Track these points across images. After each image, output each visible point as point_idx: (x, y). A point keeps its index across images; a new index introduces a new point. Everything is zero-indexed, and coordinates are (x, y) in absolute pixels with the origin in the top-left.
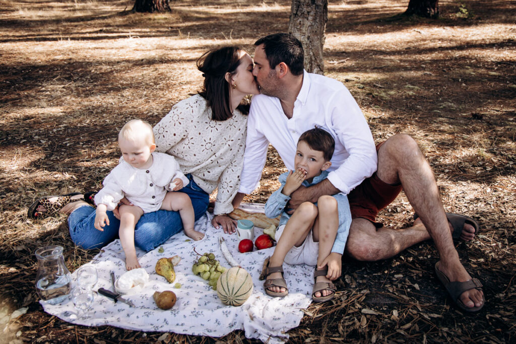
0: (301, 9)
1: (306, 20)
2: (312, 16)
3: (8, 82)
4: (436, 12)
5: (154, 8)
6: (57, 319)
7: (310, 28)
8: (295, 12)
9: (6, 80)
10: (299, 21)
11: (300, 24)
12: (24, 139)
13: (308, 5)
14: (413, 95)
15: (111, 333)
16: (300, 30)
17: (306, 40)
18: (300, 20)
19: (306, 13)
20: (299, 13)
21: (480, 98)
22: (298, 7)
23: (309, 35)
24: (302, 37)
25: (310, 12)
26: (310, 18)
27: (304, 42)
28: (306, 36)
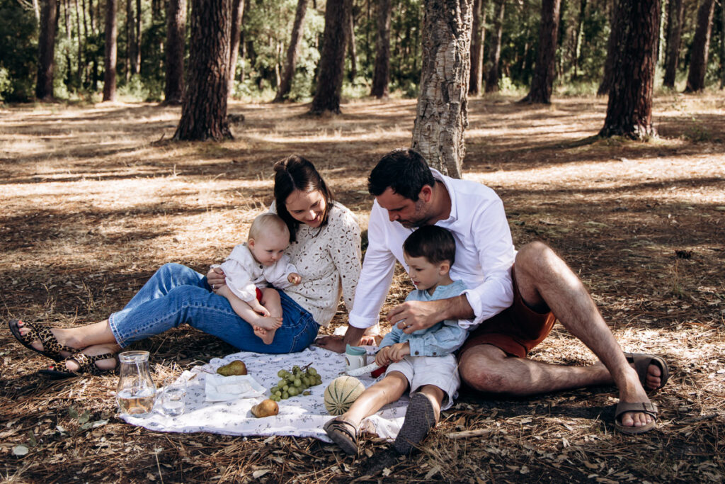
0: (429, 109)
1: (436, 123)
2: (445, 118)
3: (8, 229)
4: (649, 131)
5: (207, 134)
6: (144, 429)
7: (442, 135)
8: (422, 114)
9: (6, 226)
10: (427, 125)
11: (429, 129)
12: (53, 284)
13: (440, 104)
14: (595, 233)
15: (207, 438)
16: (429, 138)
17: (438, 151)
18: (429, 124)
19: (436, 114)
20: (427, 115)
21: (695, 236)
22: (426, 106)
23: (442, 144)
24: (432, 148)
25: (443, 112)
26: (443, 121)
27: (435, 155)
28: (438, 146)
